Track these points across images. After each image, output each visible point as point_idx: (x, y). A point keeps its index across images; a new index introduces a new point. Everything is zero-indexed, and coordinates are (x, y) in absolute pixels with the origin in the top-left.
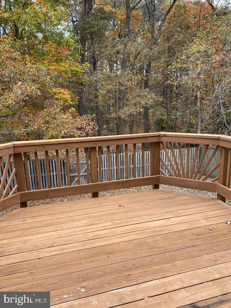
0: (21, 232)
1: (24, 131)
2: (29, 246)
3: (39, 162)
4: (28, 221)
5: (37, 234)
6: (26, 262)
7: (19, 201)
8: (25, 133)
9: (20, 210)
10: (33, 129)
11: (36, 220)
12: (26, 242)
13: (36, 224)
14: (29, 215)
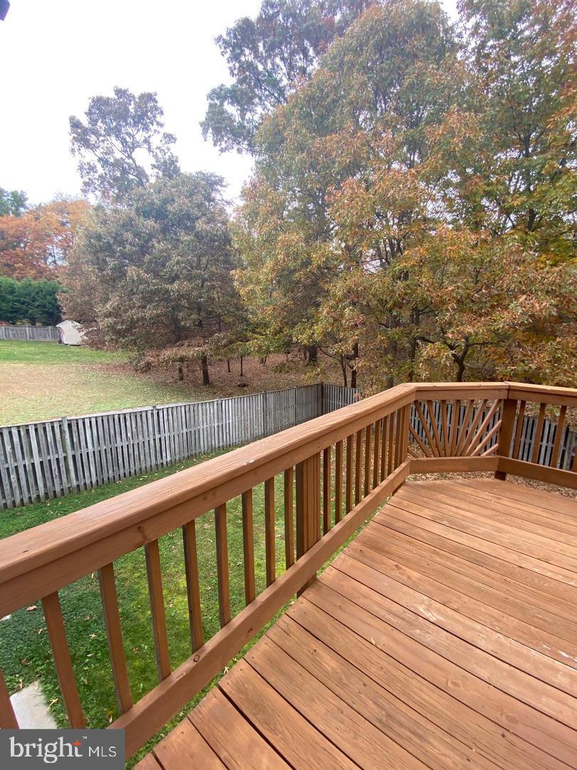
0: (494, 513)
1: (512, 370)
2: (505, 538)
3: (526, 419)
4: (505, 501)
5: (520, 528)
6: (498, 560)
7: (496, 468)
8: (512, 372)
9: (492, 480)
10: (527, 368)
11: (519, 506)
12: (499, 530)
13: (519, 513)
14: (508, 494)
